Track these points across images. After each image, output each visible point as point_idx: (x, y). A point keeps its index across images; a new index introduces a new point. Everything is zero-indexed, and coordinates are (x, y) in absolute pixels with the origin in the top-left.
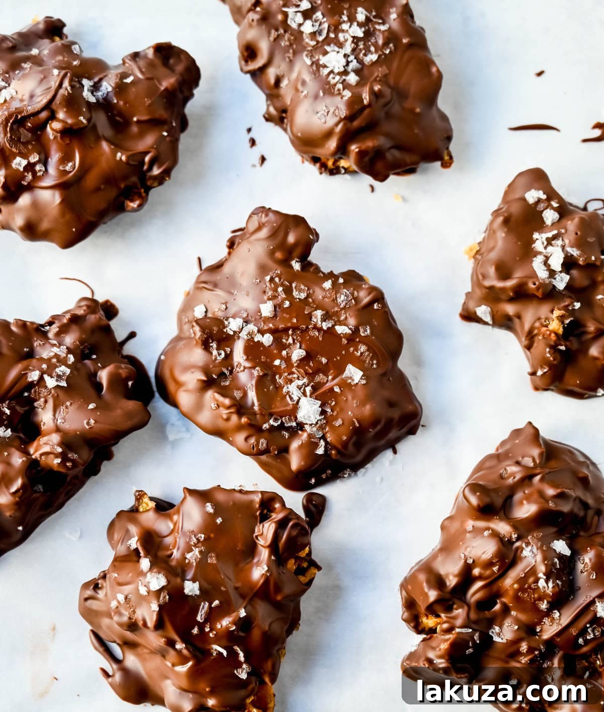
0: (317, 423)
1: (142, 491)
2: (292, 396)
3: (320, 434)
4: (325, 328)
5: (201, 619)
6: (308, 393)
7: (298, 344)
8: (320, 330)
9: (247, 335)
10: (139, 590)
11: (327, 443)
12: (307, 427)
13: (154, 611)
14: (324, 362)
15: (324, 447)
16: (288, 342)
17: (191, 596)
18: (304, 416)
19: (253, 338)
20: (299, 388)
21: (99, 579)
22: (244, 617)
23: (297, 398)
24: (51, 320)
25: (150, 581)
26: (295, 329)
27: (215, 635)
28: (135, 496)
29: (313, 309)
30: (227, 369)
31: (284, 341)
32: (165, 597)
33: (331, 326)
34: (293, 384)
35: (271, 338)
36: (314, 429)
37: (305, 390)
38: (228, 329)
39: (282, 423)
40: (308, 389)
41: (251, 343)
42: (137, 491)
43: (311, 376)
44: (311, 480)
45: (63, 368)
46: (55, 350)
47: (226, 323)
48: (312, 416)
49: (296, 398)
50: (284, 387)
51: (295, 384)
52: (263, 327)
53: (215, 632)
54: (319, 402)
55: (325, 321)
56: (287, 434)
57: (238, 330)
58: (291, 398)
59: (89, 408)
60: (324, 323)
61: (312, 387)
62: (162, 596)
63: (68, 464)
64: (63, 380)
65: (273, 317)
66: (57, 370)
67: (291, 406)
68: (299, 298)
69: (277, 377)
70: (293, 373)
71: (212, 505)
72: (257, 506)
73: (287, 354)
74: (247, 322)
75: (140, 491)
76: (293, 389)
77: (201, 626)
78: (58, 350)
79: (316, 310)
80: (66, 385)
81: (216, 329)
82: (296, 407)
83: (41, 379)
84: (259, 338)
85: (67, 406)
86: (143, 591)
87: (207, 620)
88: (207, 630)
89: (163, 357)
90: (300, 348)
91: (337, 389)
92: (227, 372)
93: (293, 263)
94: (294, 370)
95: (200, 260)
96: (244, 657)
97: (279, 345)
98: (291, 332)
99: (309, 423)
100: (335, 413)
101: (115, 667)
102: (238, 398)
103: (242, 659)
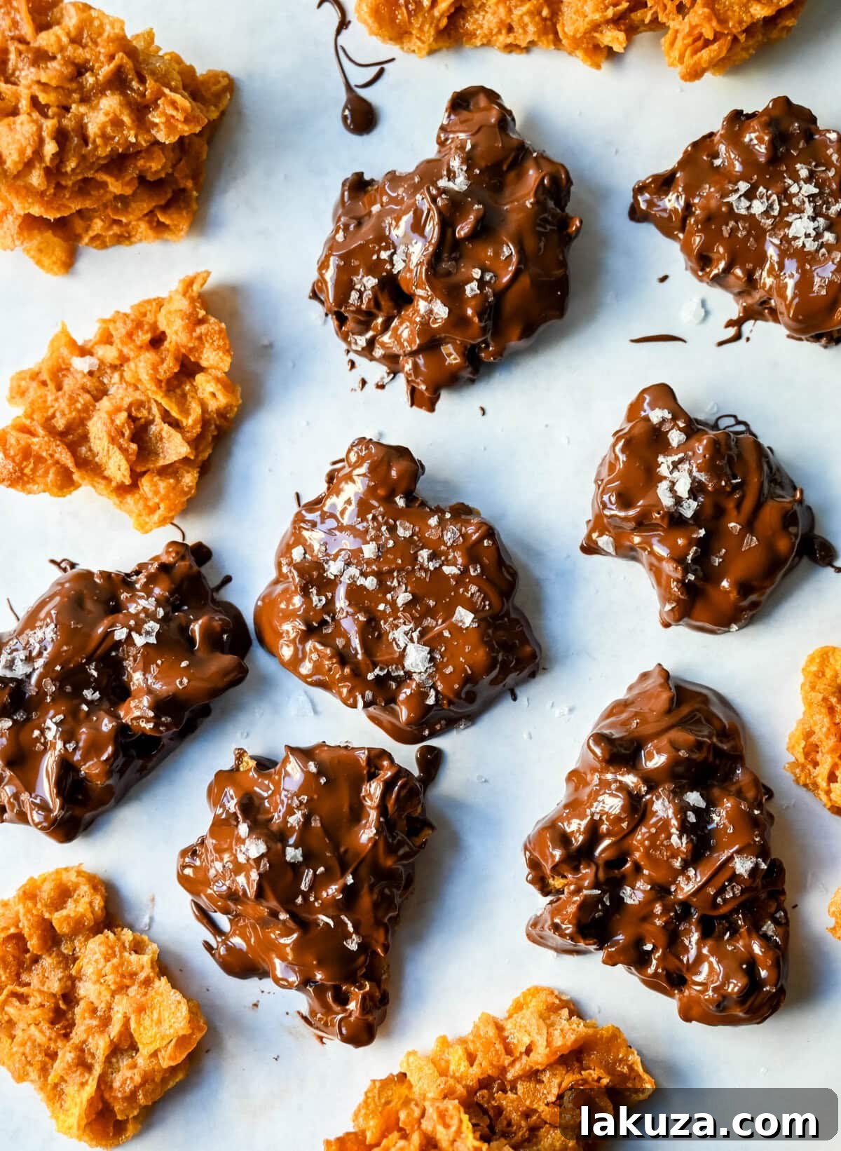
0: (426, 671)
1: (242, 749)
2: (399, 643)
3: (430, 683)
4: (432, 568)
5: (305, 888)
6: (416, 639)
7: (404, 587)
8: (426, 570)
9: (349, 579)
10: (237, 858)
11: (437, 692)
12: (415, 676)
13: (254, 880)
14: (431, 605)
15: (435, 697)
16: (393, 585)
17: (293, 863)
18: (411, 664)
20: (406, 634)
21: (196, 845)
22: (351, 884)
23: (404, 645)
24: (137, 568)
25: (249, 848)
26: (400, 570)
27: (321, 904)
28: (235, 754)
29: (419, 548)
30: (329, 616)
31: (389, 583)
32: (265, 865)
33: (438, 566)
34: (399, 629)
35: (375, 581)
36: (424, 677)
37: (411, 636)
38: (328, 573)
39: (389, 672)
40: (415, 635)
41: (353, 587)
42: (236, 749)
43: (418, 621)
44: (424, 730)
45: (152, 623)
46: (143, 603)
47: (326, 566)
48: (420, 664)
49: (402, 645)
50: (389, 633)
51: (401, 630)
52: (366, 569)
53: (320, 902)
54: (428, 649)
55: (432, 561)
56: (394, 684)
57: (339, 573)
58: (398, 645)
59: (182, 666)
60: (431, 563)
61: (419, 632)
62: (261, 863)
63: (161, 729)
64: (152, 636)
65: (377, 558)
66: (146, 626)
67: (397, 654)
68: (403, 537)
69: (382, 623)
70: (399, 618)
71: (314, 764)
72: (364, 763)
73: (392, 597)
74: (347, 564)
75: (239, 749)
76: (399, 635)
77: (306, 896)
78: (146, 602)
79: (422, 548)
80: (155, 642)
81: (315, 574)
82: (403, 655)
83: (129, 636)
84: (361, 581)
85: (157, 665)
86: (242, 859)
87: (311, 888)
88: (312, 899)
89: (260, 603)
90: (406, 591)
91: (446, 634)
92: (328, 619)
93: (397, 499)
94: (400, 614)
95: (298, 496)
96: (353, 926)
97: (383, 588)
98: (395, 574)
99: (418, 671)
100: (445, 659)
101: (219, 940)
102: (340, 646)
103: (351, 929)
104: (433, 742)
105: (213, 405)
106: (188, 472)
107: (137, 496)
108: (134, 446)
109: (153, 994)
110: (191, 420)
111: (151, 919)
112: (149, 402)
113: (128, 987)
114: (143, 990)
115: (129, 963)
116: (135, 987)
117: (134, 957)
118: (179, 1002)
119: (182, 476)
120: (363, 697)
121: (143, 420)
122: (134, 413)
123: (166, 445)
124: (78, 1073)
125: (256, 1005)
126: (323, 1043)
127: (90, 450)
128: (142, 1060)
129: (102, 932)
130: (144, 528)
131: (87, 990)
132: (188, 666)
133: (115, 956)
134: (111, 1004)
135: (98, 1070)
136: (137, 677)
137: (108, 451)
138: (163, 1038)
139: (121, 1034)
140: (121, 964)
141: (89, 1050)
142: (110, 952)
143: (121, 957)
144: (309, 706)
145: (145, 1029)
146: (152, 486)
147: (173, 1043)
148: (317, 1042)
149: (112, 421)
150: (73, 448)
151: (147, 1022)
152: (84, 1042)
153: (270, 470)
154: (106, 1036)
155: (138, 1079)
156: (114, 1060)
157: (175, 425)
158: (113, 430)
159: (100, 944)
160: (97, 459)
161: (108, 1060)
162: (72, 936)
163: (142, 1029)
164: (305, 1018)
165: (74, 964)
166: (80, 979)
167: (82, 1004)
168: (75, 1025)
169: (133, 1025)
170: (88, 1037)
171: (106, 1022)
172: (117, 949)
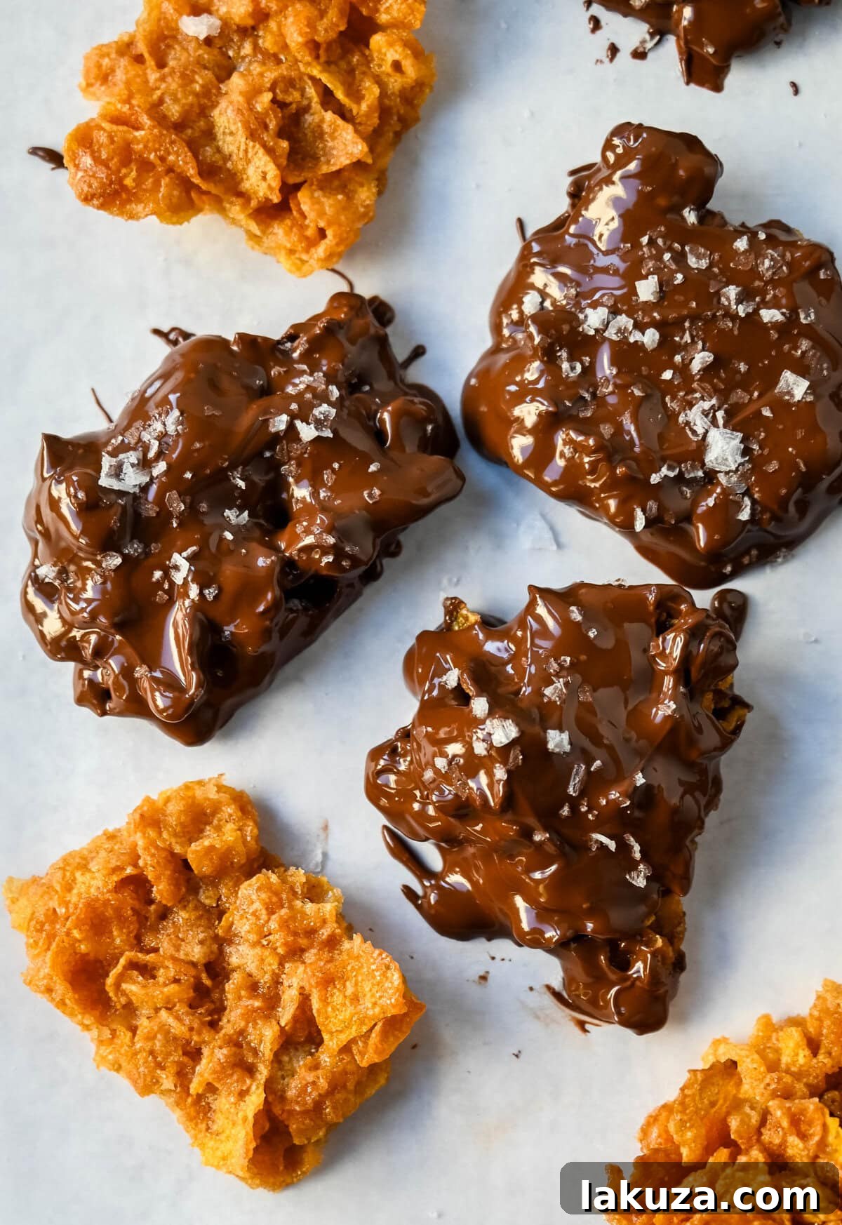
0: (737, 469)
1: (455, 598)
2: (695, 428)
3: (743, 488)
4: (742, 314)
5: (575, 792)
6: (721, 422)
7: (700, 343)
8: (734, 317)
9: (616, 334)
10: (473, 748)
11: (754, 502)
12: (722, 478)
13: (500, 780)
14: (742, 370)
15: (751, 509)
16: (685, 340)
17: (558, 754)
18: (716, 459)
19: (626, 338)
20: (705, 413)
21: (397, 740)
22: (642, 785)
23: (703, 431)
24: (292, 331)
25: (492, 732)
26: (694, 318)
27: (597, 816)
28: (444, 607)
29: (722, 284)
30: (588, 391)
31: (677, 339)
32: (516, 758)
33: (751, 311)
34: (695, 408)
35: (657, 336)
36: (734, 479)
37: (714, 417)
38: (585, 326)
39: (681, 473)
40: (720, 415)
41: (625, 347)
42: (447, 599)
43: (724, 395)
44: (725, 566)
45: (325, 407)
46: (307, 379)
47: (581, 316)
48: (730, 458)
49: (700, 431)
50: (679, 413)
51: (698, 408)
52: (643, 319)
53: (596, 812)
54: (740, 435)
55: (741, 303)
56: (688, 491)
57: (601, 327)
58: (694, 432)
59: (370, 470)
60: (740, 306)
61: (726, 411)
62: (511, 755)
63: (344, 563)
64: (326, 427)
65: (658, 302)
66: (316, 412)
67: (694, 444)
68: (697, 269)
69: (668, 399)
70: (695, 391)
71: (578, 609)
72: (651, 608)
73: (683, 359)
74: (614, 311)
75: (452, 598)
76: (695, 417)
77: (574, 803)
78: (311, 379)
79: (727, 285)
80: (331, 435)
81: (566, 328)
82: (702, 446)
83: (291, 427)
84: (635, 337)
85: (333, 470)
86: (480, 749)
87: (583, 793)
88: (584, 809)
89: (473, 381)
90: (703, 350)
91: (767, 412)
92: (587, 395)
93: (686, 212)
94: (695, 385)
95: (521, 224)
96: (641, 852)
97: (668, 347)
98: (687, 324)
99: (724, 468)
100: (766, 452)
101: (427, 884)
102: (607, 436)
103: (638, 856)
104: (736, 585)
105: (395, 83)
106: (362, 185)
107: (288, 222)
108: (285, 144)
109: (345, 957)
110: (364, 107)
111: (325, 855)
112: (301, 79)
113: (303, 951)
114: (326, 955)
115: (304, 914)
116: (313, 951)
117: (310, 907)
118: (388, 968)
119: (355, 192)
120: (644, 511)
121: (294, 106)
122: (280, 97)
123: (330, 144)
124: (235, 1077)
125: (484, 978)
126: (585, 1031)
127: (219, 150)
128: (325, 1057)
129: (260, 872)
130: (300, 268)
131: (243, 957)
132: (379, 471)
133: (282, 907)
134: (278, 976)
135: (263, 1072)
136: (301, 492)
137: (246, 151)
138: (362, 1023)
139: (295, 1019)
140: (293, 918)
141: (249, 1043)
142: (275, 899)
143: (291, 907)
144: (548, 535)
145: (334, 1009)
146: (313, 204)
147: (378, 1028)
148: (577, 1031)
149: (251, 109)
150: (194, 147)
151: (337, 998)
152: (242, 1033)
153: (478, 186)
154: (274, 1022)
155: (323, 1084)
156: (286, 1059)
157: (343, 113)
158: (252, 119)
159: (259, 889)
160: (229, 165)
161: (277, 1059)
162: (214, 880)
163: (330, 1009)
164: (557, 995)
165: (220, 921)
166: (230, 942)
167: (236, 977)
168: (224, 1009)
169: (316, 1004)
170: (247, 1025)
171: (273, 1002)
172: (284, 896)
